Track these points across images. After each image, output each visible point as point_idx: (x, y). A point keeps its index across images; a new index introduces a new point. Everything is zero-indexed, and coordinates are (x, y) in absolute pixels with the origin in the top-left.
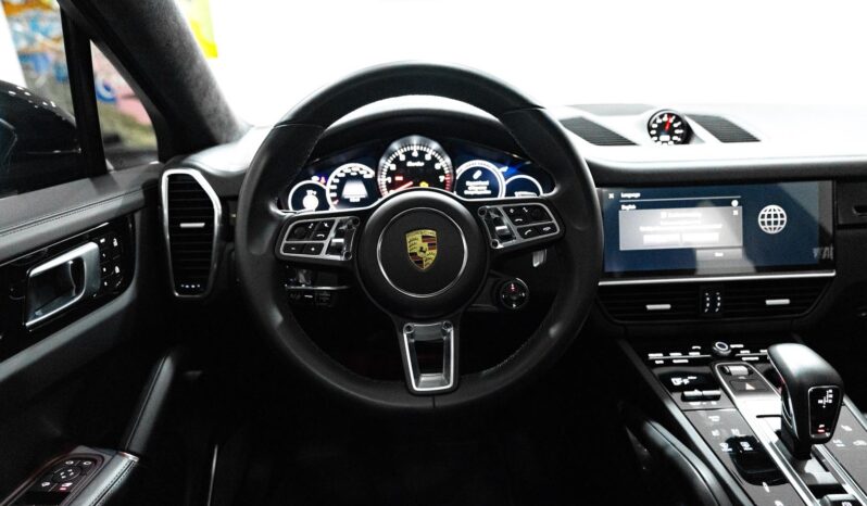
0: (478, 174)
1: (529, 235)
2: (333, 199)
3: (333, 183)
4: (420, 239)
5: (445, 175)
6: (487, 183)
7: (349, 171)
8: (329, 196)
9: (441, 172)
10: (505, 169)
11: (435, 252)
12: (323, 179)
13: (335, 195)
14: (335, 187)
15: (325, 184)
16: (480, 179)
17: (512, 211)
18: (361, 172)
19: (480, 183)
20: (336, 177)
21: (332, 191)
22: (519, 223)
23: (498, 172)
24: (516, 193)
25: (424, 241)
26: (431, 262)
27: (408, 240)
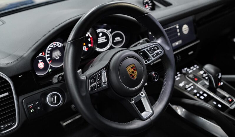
0: (101, 35)
1: (156, 56)
2: (49, 61)
3: (48, 54)
4: (131, 68)
5: (90, 38)
6: (105, 37)
7: (52, 46)
8: (47, 60)
9: (89, 37)
10: (110, 30)
11: (136, 71)
12: (44, 54)
13: (49, 59)
14: (49, 55)
15: (45, 55)
16: (102, 36)
17: (149, 50)
18: (57, 45)
19: (102, 38)
20: (48, 51)
21: (48, 57)
22: (152, 53)
23: (108, 32)
24: (116, 39)
25: (132, 69)
26: (136, 75)
27: (128, 70)
